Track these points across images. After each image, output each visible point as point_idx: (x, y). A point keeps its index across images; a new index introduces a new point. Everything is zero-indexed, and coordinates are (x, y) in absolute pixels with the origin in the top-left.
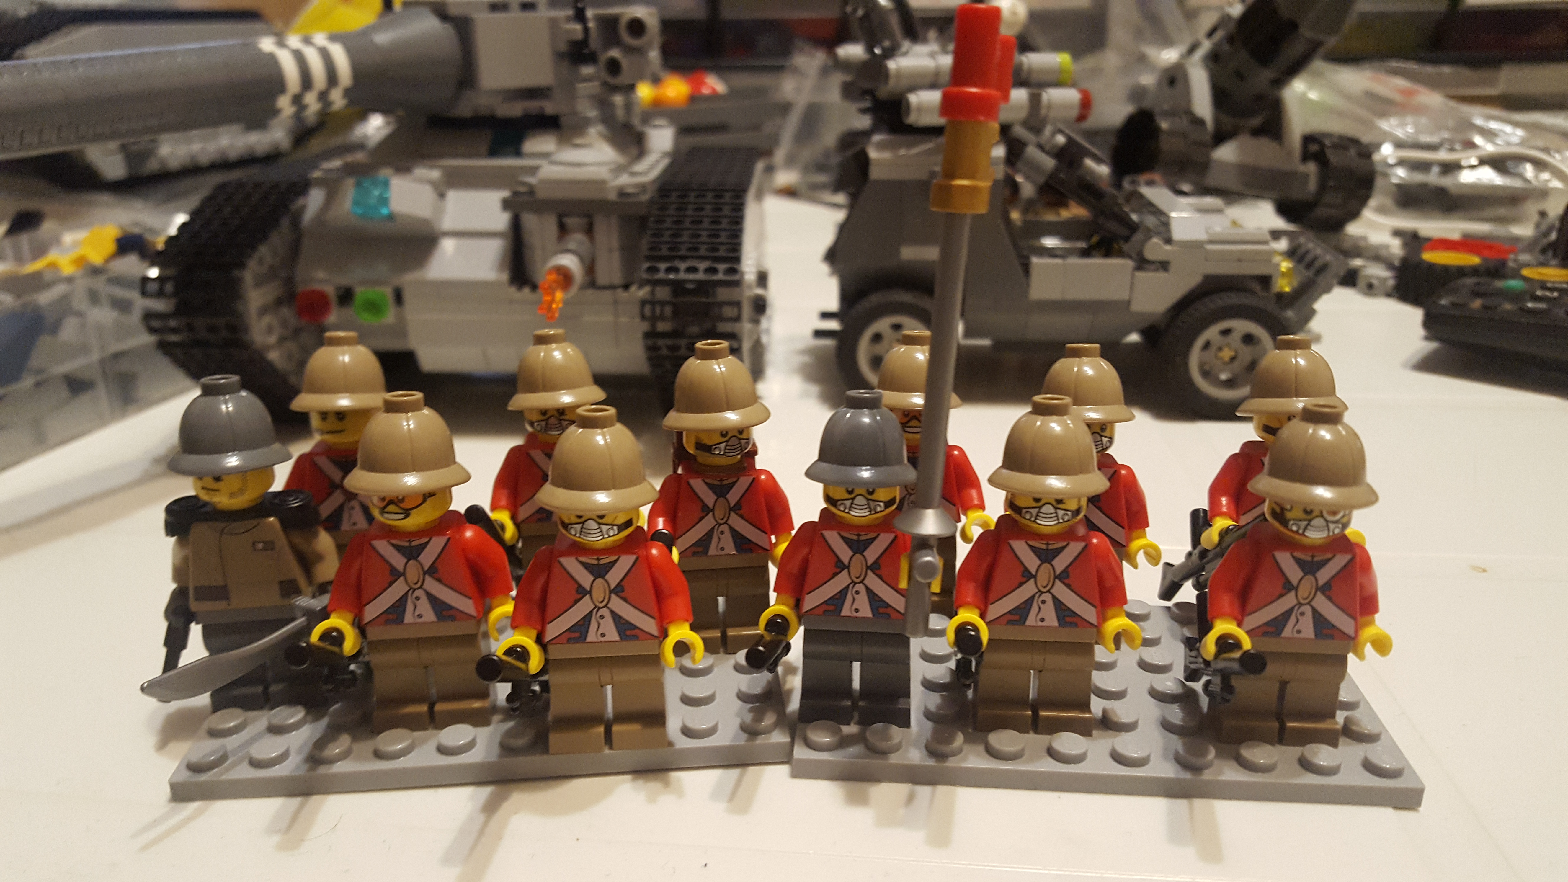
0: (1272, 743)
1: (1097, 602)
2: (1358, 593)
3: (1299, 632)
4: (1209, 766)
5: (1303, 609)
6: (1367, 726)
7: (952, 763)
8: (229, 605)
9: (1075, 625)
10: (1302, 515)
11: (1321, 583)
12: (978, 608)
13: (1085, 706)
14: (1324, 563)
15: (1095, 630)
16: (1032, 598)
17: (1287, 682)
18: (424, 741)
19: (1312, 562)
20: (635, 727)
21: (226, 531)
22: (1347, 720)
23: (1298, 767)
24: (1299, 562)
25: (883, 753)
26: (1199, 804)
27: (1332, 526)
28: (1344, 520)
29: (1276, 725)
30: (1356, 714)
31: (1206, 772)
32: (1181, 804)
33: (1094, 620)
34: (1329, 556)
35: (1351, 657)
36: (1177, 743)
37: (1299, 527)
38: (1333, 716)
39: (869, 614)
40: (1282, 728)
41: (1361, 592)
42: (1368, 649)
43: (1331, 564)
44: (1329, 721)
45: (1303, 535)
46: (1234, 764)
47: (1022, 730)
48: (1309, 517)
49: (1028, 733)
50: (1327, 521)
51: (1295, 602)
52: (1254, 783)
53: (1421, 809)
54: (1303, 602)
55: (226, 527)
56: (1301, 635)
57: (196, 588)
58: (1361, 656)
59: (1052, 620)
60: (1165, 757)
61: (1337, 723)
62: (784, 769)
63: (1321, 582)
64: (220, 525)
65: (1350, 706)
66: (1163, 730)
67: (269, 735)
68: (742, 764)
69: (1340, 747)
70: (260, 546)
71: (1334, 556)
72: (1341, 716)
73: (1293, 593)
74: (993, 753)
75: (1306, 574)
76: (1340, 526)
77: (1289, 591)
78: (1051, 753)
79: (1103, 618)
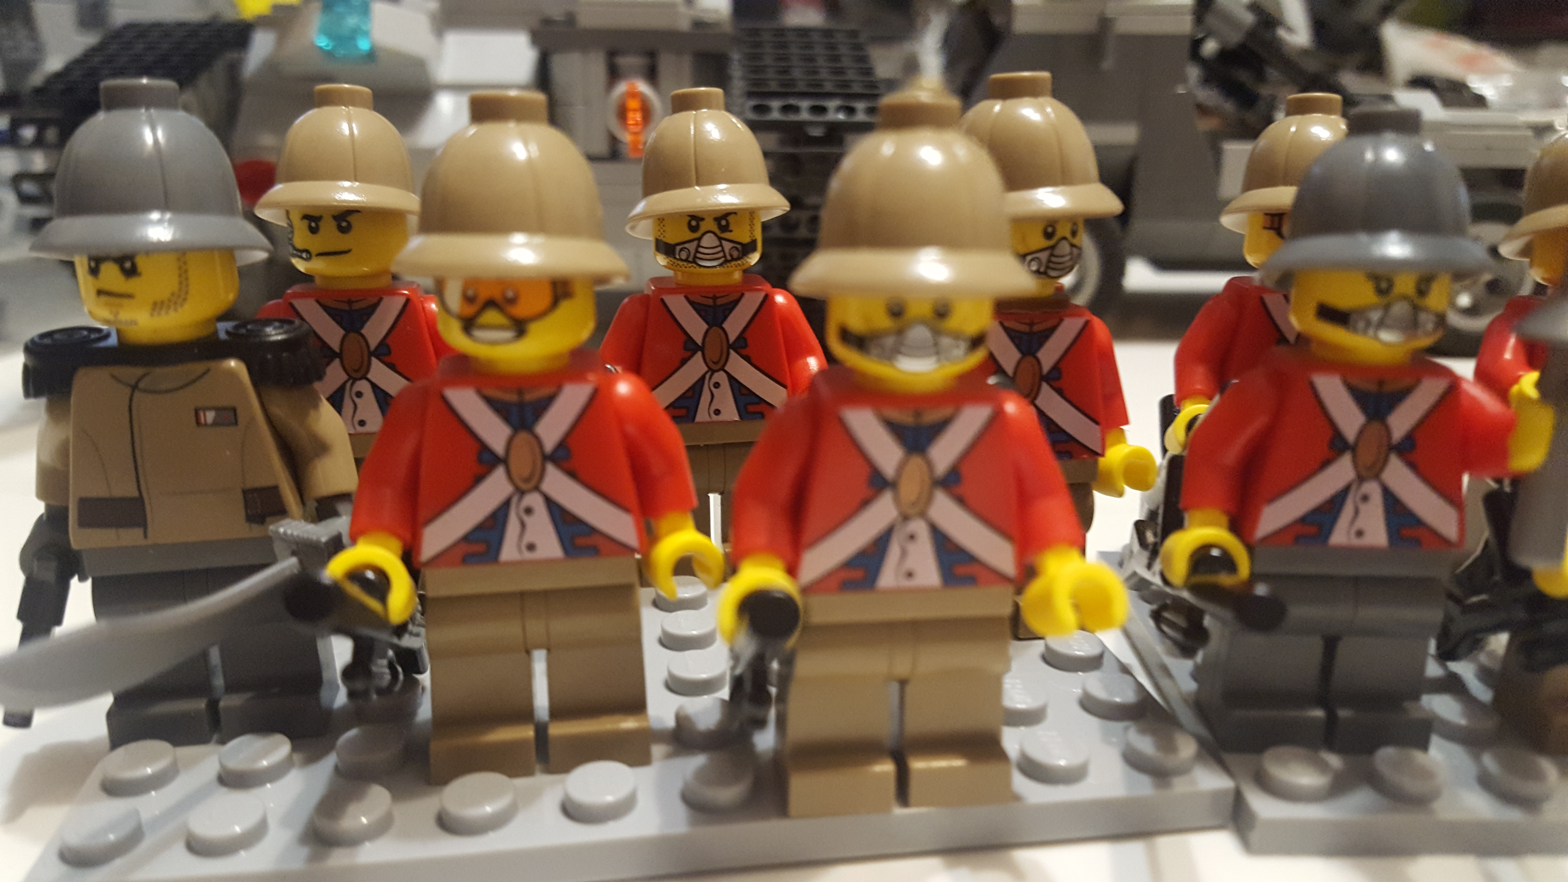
8: (145, 536)
18: (533, 796)
21: (142, 385)
39: (1383, 541)
55: (144, 376)
57: (83, 502)
64: (131, 373)
67: (224, 790)
70: (210, 416)
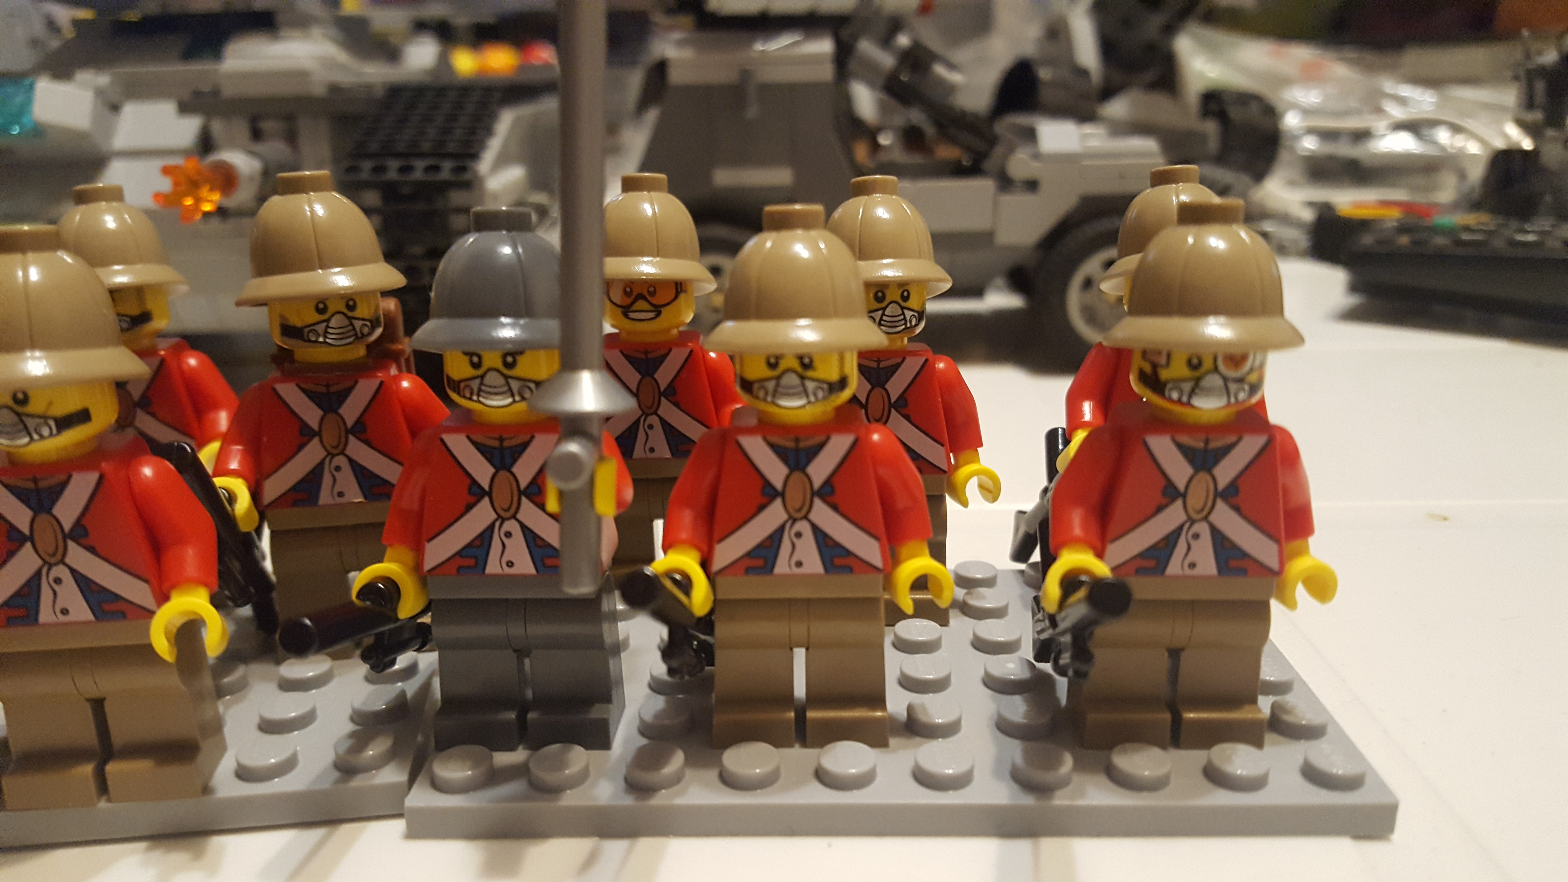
0: (1163, 747)
1: (881, 531)
2: (1281, 505)
3: (1192, 565)
4: (1064, 783)
5: (1196, 528)
6: (1304, 715)
7: (660, 800)
9: (850, 570)
10: (1185, 372)
11: (1222, 485)
12: (699, 549)
13: (878, 700)
14: (1226, 450)
15: (880, 577)
16: (781, 529)
17: (1182, 649)
19: (1206, 451)
20: (143, 766)
22: (1274, 707)
23: (1203, 781)
24: (1187, 452)
25: (553, 791)
26: (1049, 845)
27: (1233, 387)
28: (1253, 378)
29: (1167, 716)
30: (1289, 699)
31: (1059, 793)
32: (1021, 847)
33: (878, 562)
34: (1232, 439)
35: (1274, 604)
36: (1015, 749)
37: (1181, 393)
38: (1254, 701)
39: (531, 569)
40: (1177, 720)
41: (1285, 503)
42: (1300, 591)
43: (1234, 453)
44: (1247, 708)
45: (1189, 404)
46: (1103, 779)
47: (778, 743)
48: (1197, 374)
49: (792, 746)
50: (1225, 379)
51: (1184, 517)
52: (1134, 809)
53: (1396, 836)
54: (1195, 516)
56: (1195, 572)
58: (1290, 603)
59: (813, 564)
60: (997, 773)
61: (1259, 711)
62: (398, 826)
63: (1222, 483)
65: (1280, 688)
66: (996, 730)
68: (332, 821)
69: (1267, 748)
71: (1240, 439)
72: (1265, 704)
73: (1179, 503)
74: (728, 781)
75: (1197, 471)
76: (1247, 387)
77: (1173, 500)
78: (822, 776)
79: (893, 560)
